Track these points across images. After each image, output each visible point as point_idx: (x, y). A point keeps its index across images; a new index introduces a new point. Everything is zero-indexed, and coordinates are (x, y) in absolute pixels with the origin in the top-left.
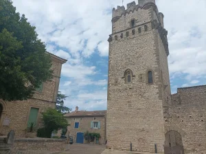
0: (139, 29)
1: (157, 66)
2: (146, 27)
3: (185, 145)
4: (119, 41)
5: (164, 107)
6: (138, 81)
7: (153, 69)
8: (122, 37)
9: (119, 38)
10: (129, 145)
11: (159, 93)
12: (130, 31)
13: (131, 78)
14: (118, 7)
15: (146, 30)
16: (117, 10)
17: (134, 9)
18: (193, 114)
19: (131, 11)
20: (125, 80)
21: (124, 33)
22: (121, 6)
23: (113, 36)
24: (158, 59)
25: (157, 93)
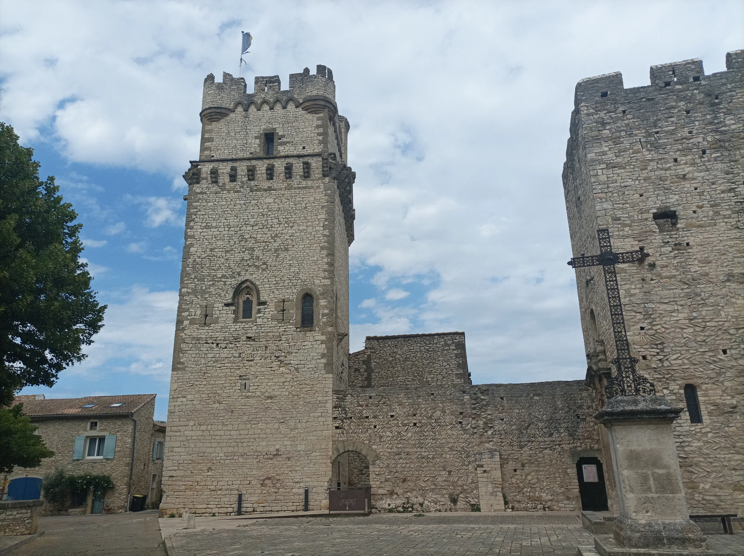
0: (289, 169)
1: (327, 282)
2: (307, 166)
3: (374, 483)
4: (223, 188)
5: (336, 392)
6: (273, 319)
7: (318, 291)
8: (233, 178)
9: (224, 179)
10: (235, 498)
11: (328, 355)
12: (261, 167)
13: (255, 307)
14: (226, 75)
15: (307, 174)
16: (220, 87)
17: (277, 101)
18: (398, 410)
19: (265, 102)
20: (235, 312)
21: (242, 168)
22: (236, 76)
23: (206, 169)
24: (331, 264)
25: (323, 356)
